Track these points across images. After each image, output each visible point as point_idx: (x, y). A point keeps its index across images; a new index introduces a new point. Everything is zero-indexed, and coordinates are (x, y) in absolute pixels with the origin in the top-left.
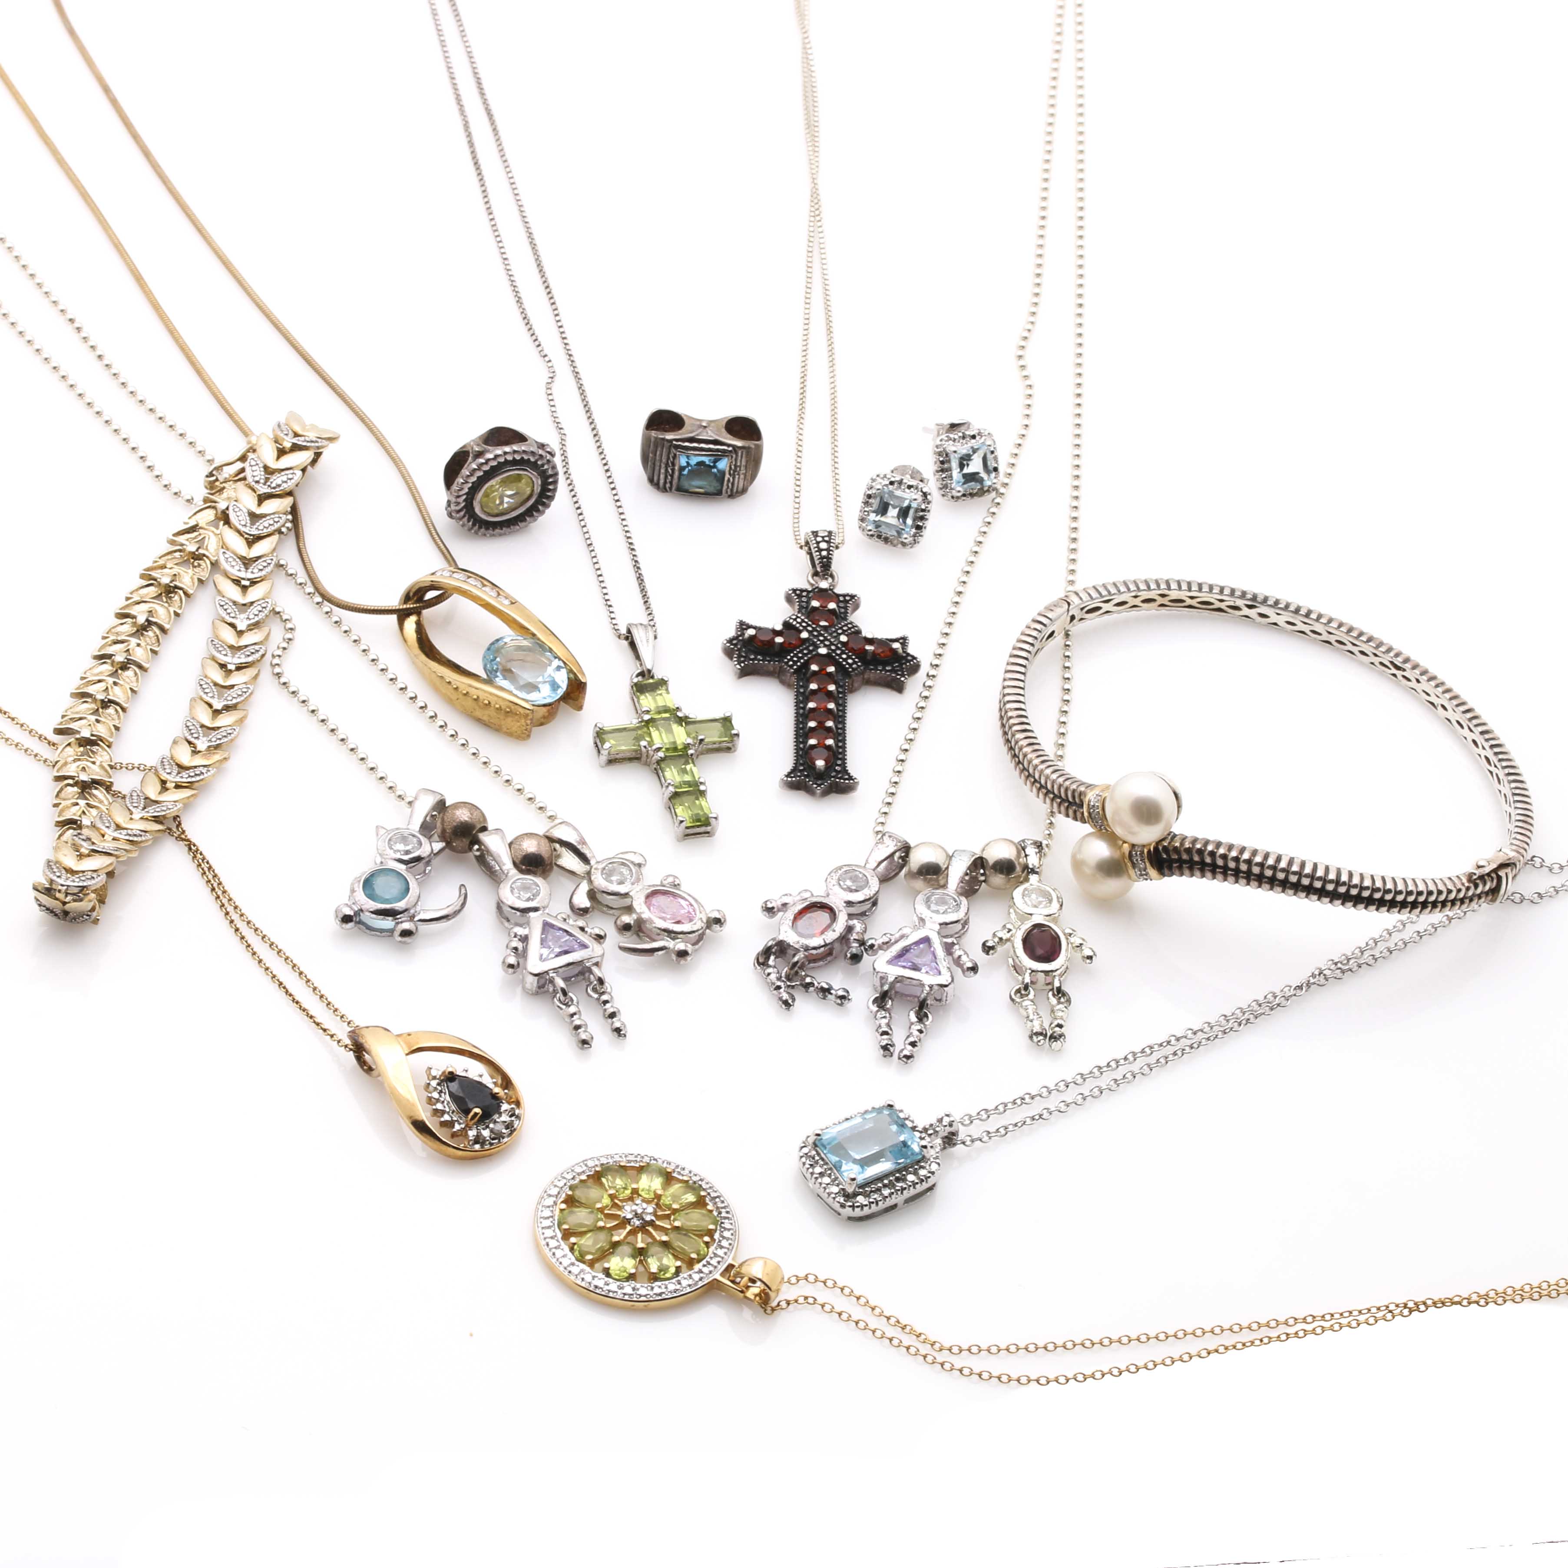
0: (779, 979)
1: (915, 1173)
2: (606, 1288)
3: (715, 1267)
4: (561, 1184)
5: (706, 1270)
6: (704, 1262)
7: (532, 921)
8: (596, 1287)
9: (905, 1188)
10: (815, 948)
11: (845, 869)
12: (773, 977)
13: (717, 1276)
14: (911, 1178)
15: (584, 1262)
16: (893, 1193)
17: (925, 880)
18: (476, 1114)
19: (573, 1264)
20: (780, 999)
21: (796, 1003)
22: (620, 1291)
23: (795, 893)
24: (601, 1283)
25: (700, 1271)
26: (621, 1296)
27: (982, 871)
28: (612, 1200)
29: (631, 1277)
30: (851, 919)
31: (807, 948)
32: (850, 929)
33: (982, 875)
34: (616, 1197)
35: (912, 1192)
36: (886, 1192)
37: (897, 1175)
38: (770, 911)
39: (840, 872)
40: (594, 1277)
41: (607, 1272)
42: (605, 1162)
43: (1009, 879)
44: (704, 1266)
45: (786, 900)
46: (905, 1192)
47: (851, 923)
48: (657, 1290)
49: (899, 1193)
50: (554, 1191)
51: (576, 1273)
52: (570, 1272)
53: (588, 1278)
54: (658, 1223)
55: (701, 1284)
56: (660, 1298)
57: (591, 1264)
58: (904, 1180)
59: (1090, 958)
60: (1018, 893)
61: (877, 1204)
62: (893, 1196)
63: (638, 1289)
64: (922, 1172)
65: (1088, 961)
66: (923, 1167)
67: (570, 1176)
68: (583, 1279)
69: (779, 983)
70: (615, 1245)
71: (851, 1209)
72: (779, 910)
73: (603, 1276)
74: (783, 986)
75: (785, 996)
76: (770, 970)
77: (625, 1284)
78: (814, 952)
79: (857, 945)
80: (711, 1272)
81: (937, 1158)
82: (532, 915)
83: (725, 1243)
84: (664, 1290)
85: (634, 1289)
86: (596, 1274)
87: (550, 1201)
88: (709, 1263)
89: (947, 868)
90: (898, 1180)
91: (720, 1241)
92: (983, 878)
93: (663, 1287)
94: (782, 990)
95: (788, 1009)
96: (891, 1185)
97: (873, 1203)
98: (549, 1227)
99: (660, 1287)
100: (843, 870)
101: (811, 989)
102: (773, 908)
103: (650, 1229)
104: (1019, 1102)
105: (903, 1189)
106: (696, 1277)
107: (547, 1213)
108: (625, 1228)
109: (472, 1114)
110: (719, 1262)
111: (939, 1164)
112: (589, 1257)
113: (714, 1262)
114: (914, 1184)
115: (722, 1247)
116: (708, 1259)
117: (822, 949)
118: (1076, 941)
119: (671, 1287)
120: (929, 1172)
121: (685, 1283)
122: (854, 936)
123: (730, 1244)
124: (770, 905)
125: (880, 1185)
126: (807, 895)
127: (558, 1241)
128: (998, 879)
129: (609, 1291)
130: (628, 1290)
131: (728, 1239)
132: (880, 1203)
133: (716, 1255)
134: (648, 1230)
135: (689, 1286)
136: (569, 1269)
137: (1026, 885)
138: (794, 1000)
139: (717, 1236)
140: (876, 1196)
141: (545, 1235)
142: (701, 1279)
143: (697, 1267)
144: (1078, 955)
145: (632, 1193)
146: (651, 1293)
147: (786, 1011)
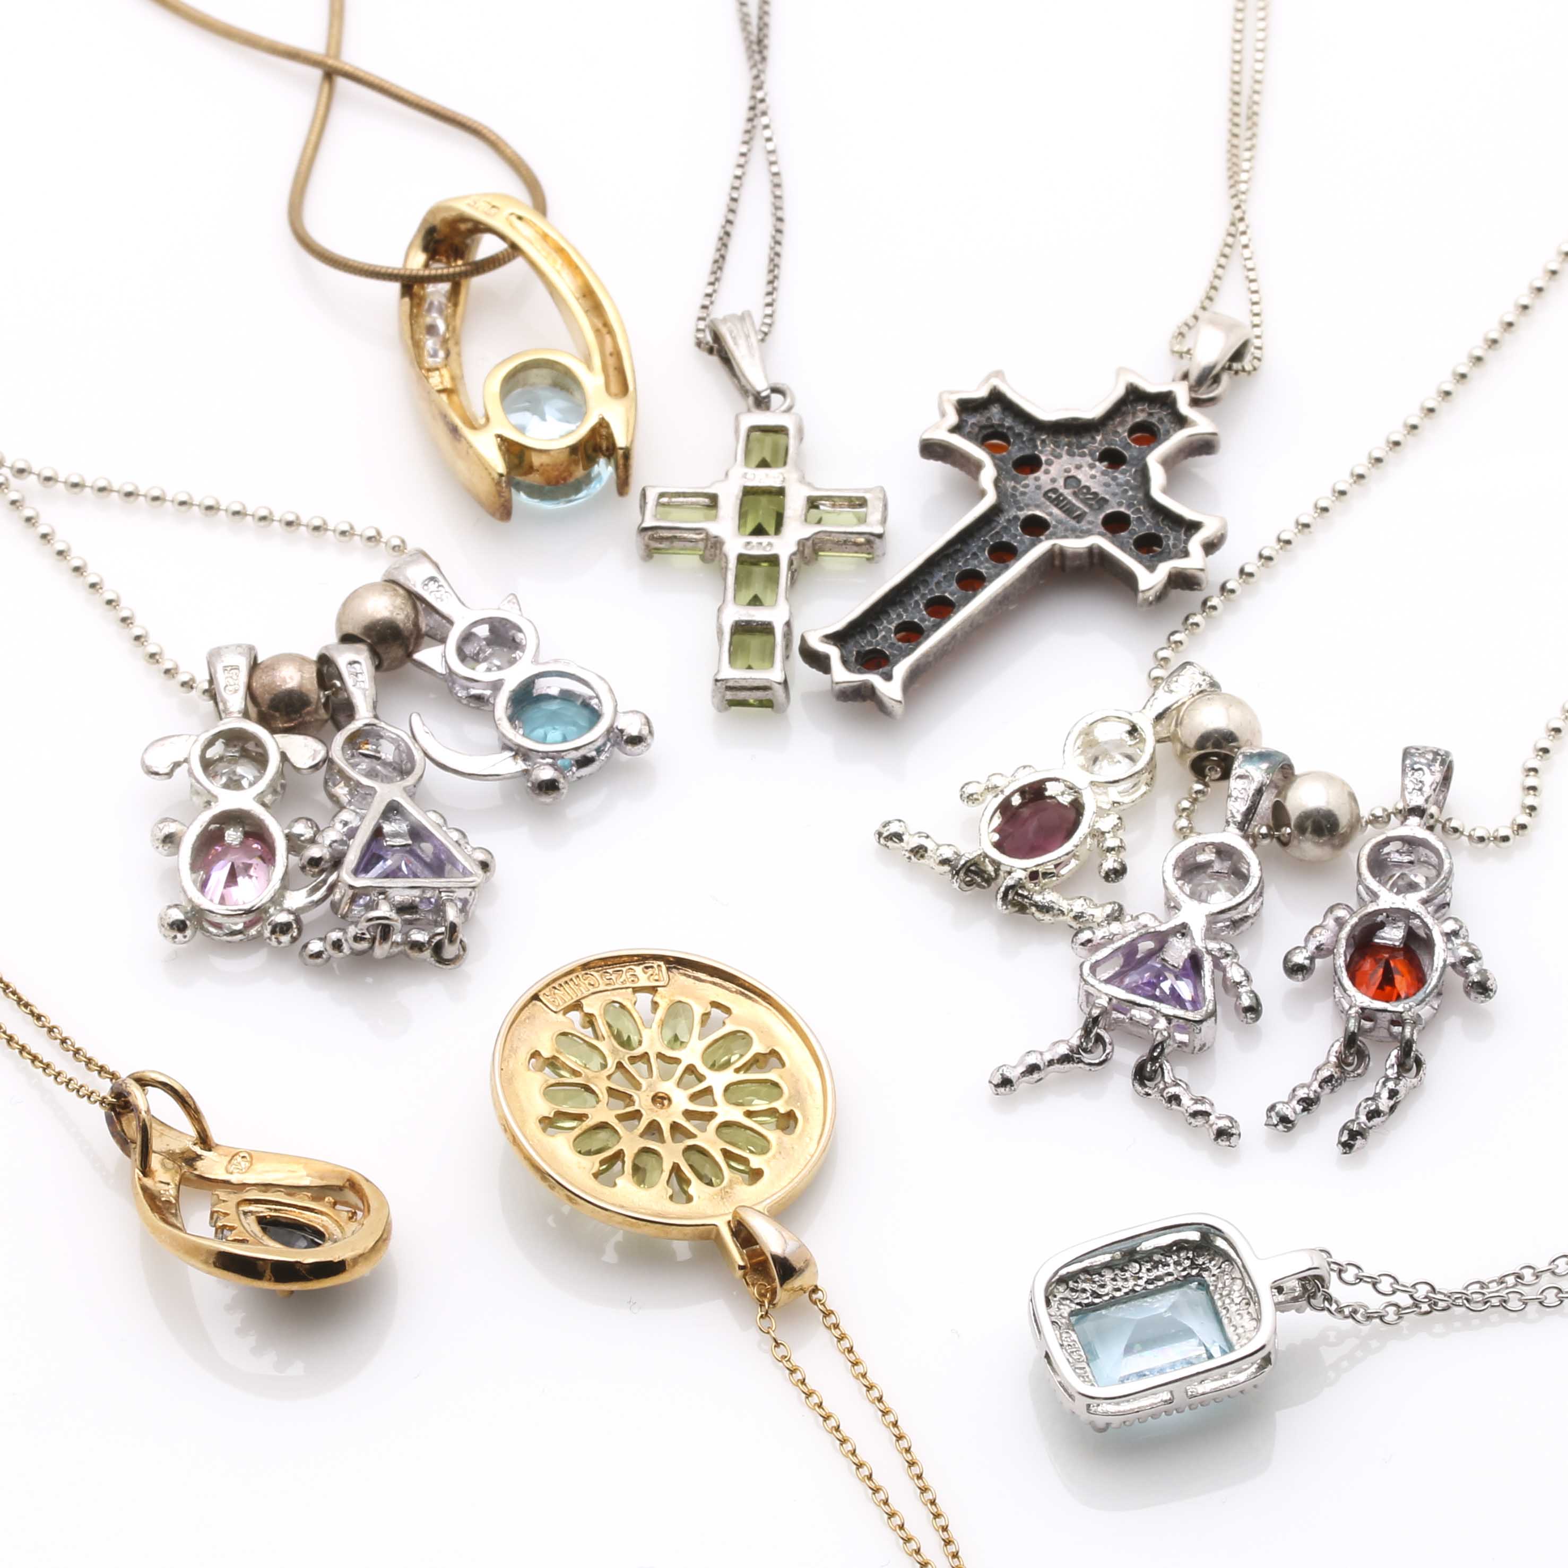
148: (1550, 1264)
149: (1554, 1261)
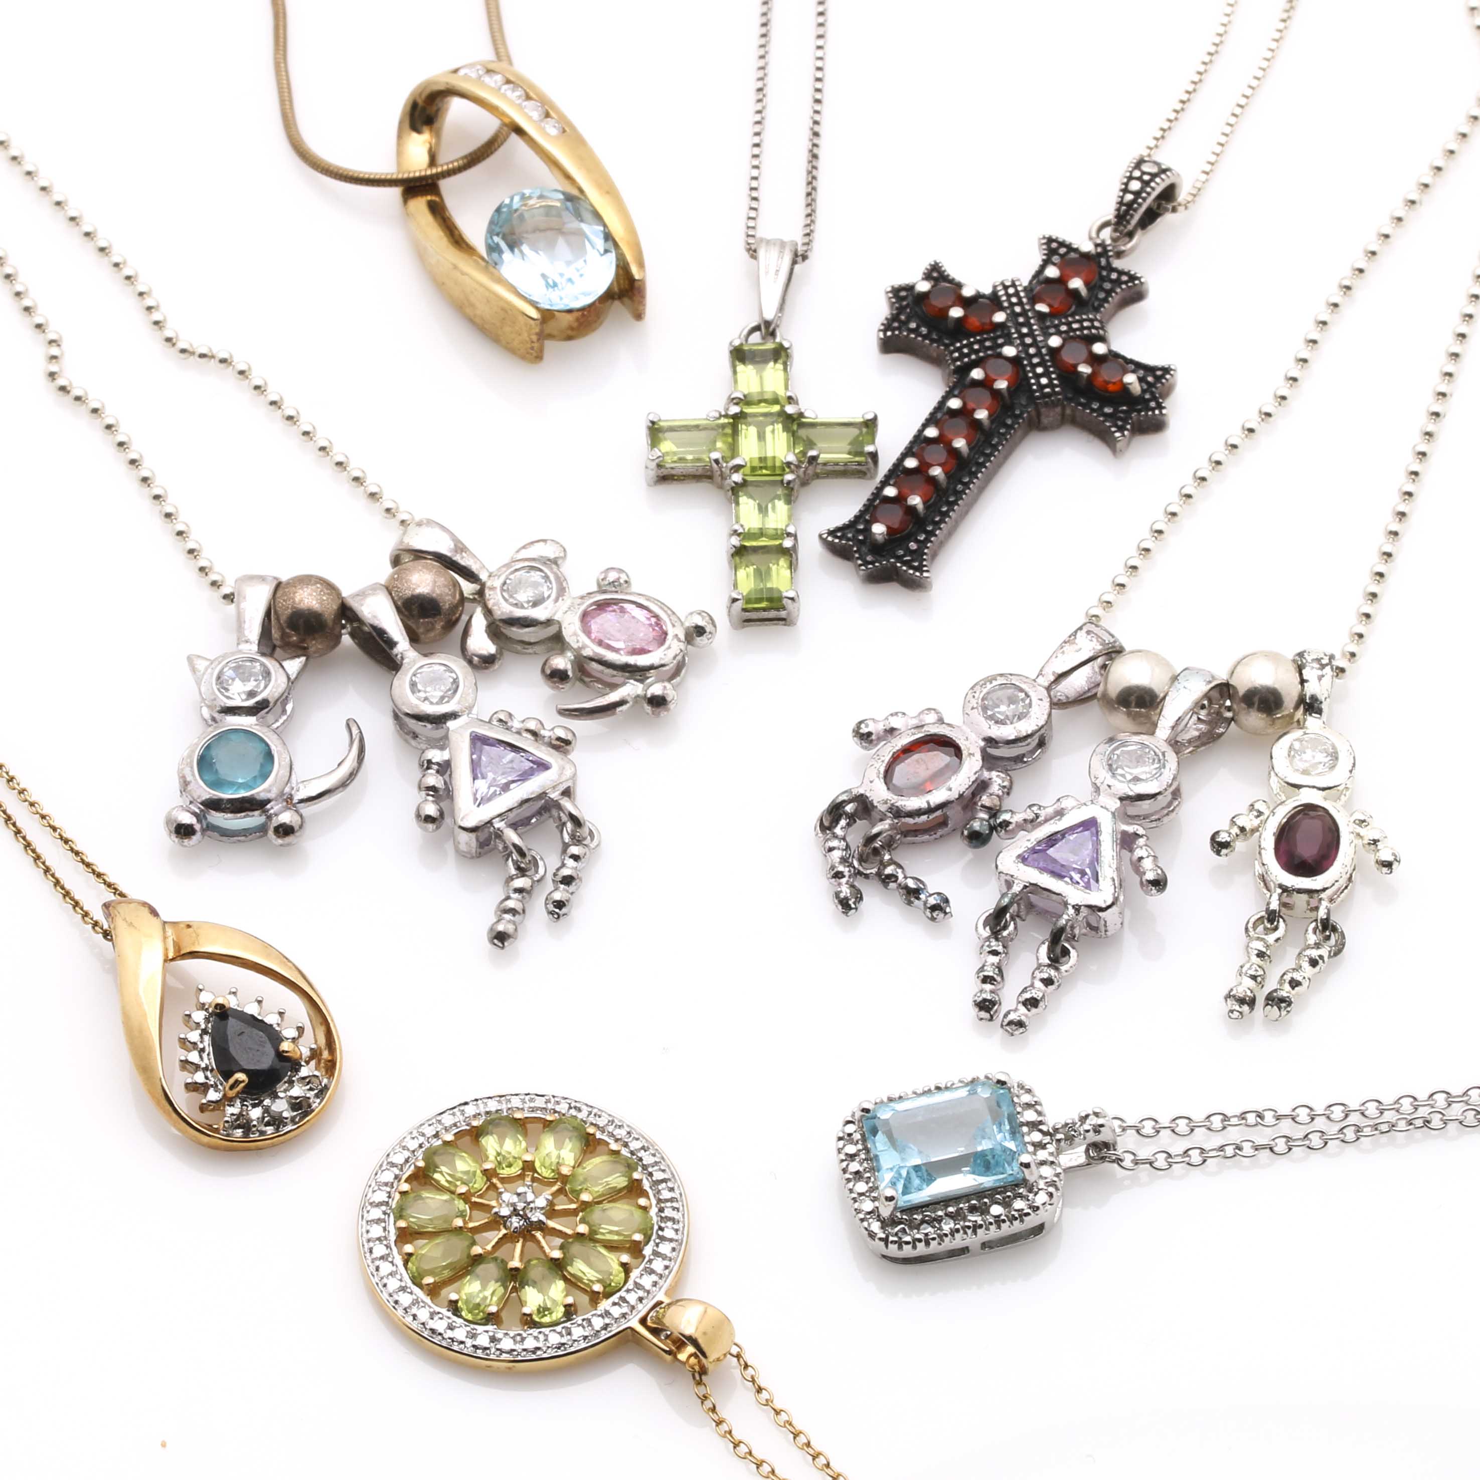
0: (844, 860)
1: (1007, 1204)
2: (450, 1334)
3: (633, 1308)
4: (413, 1145)
5: (616, 1312)
6: (615, 1298)
7: (453, 737)
8: (433, 1331)
9: (981, 1226)
10: (911, 814)
11: (1001, 681)
12: (837, 855)
13: (635, 1323)
14: (996, 1210)
15: (420, 1286)
16: (957, 1231)
17: (1129, 714)
18: (237, 1082)
19: (403, 1289)
20: (837, 894)
21: (863, 905)
22: (469, 1343)
23: (912, 711)
24: (440, 1325)
25: (607, 1313)
26: (470, 1351)
27: (1228, 703)
28: (489, 1179)
29: (492, 1319)
30: (990, 769)
31: (897, 813)
32: (981, 786)
33: (1229, 709)
34: (496, 1175)
35: (994, 1233)
36: (947, 1226)
37: (974, 1202)
38: (865, 737)
39: (989, 686)
40: (432, 1315)
41: (454, 1307)
42: (493, 1109)
43: (1274, 721)
44: (614, 1304)
45: (895, 723)
46: (979, 1231)
47: (986, 775)
48: (530, 1343)
49: (969, 1232)
50: (399, 1159)
51: (406, 1305)
52: (396, 1302)
53: (423, 1314)
54: (551, 1224)
55: (604, 1335)
56: (534, 1357)
57: (433, 1291)
58: (984, 1210)
59: (1388, 865)
60: (1280, 749)
61: (927, 1243)
62: (958, 1236)
63: (499, 1340)
64: (1019, 1204)
65: (1385, 870)
66: (1021, 1196)
67: (429, 1131)
68: (415, 1317)
69: (841, 868)
70: (478, 1260)
71: (882, 1243)
72: (879, 739)
73: (450, 1314)
74: (847, 874)
75: (845, 891)
76: (835, 843)
77: (480, 1329)
78: (910, 821)
79: (986, 816)
80: (624, 1316)
81: (1053, 1184)
82: (451, 724)
83: (658, 1265)
84: (540, 1345)
85: (493, 1339)
86: (437, 1309)
87: (388, 1176)
88: (623, 1299)
89: (1164, 698)
90: (973, 1209)
91: (650, 1261)
92: (1229, 715)
93: (541, 1337)
94: (844, 880)
95: (846, 913)
96: (956, 1216)
97: (920, 1240)
98: (378, 1221)
99: (536, 1338)
100: (995, 683)
101: (892, 885)
102: (869, 734)
103: (538, 1235)
104: (1251, 1118)
105: (976, 1227)
106: (598, 1323)
107: (381, 1196)
108: (500, 1230)
109: (231, 1081)
110: (641, 1299)
111: (1051, 1195)
112: (429, 1280)
113: (632, 1298)
114: (998, 1221)
115: (652, 1272)
116: (622, 1293)
117: (924, 818)
118: (1369, 834)
119: (554, 1339)
120: (1030, 1207)
121: (577, 1332)
122: (985, 800)
123: (666, 1267)
124: (864, 730)
125: (940, 1213)
126: (931, 718)
127: (387, 1246)
128: (1254, 719)
129: (452, 1340)
130: (483, 1340)
131: (664, 1257)
132: (933, 1244)
133: (638, 1286)
134: (534, 1236)
135: (585, 1338)
136: (396, 1297)
137: (1297, 734)
138: (859, 898)
139: (648, 1251)
140: (930, 1229)
141: (370, 1235)
142: (605, 1327)
143: (605, 1305)
144: (1371, 858)
145: (523, 1169)
146: (519, 1347)
147: (844, 916)
148: (1325, 1110)
149: (1330, 1106)
